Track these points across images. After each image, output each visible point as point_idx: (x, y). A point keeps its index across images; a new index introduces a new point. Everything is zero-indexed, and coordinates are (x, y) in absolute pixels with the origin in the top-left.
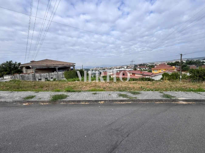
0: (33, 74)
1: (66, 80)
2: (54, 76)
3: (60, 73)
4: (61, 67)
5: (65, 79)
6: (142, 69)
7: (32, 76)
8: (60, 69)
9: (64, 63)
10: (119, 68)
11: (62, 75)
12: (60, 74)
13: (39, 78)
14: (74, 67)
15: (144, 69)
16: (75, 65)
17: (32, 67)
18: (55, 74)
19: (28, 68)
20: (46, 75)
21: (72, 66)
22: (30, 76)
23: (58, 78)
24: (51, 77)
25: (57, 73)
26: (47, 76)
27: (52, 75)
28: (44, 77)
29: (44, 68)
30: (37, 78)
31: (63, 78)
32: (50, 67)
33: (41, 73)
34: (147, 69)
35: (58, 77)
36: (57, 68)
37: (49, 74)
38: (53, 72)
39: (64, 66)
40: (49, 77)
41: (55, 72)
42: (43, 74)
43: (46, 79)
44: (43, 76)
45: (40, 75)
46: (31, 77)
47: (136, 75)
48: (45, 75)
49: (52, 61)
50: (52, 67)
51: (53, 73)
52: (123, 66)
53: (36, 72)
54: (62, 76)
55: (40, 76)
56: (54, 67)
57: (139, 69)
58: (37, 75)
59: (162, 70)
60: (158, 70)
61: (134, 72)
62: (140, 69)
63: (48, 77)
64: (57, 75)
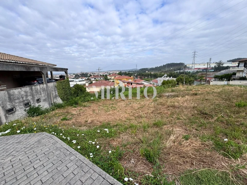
2: (43, 95)
3: (51, 85)
5: (59, 100)
11: (55, 91)
12: (52, 88)
13: (9, 107)
14: (66, 73)
16: (67, 69)
18: (44, 90)
20: (25, 92)
23: (50, 100)
24: (36, 98)
25: (46, 87)
26: (27, 96)
27: (37, 92)
28: (20, 102)
29: (17, 69)
30: (1, 108)
31: (56, 97)
32: (32, 70)
36: (45, 72)
37: (32, 89)
40: (33, 99)
42: (16, 92)
43: (27, 105)
44: (18, 99)
45: (9, 94)
48: (23, 93)
51: (38, 87)
54: (54, 93)
55: (11, 98)
57: (93, 79)
63: (30, 98)
64: (47, 92)
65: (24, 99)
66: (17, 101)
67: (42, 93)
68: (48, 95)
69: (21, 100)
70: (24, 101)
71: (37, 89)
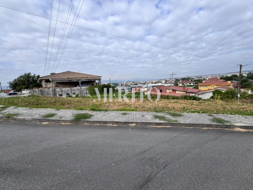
0: (54, 88)
1: (91, 96)
2: (77, 92)
3: (84, 87)
4: (85, 81)
5: (89, 95)
6: (186, 85)
7: (52, 90)
8: (84, 83)
9: (88, 76)
10: (155, 83)
11: (86, 90)
12: (84, 89)
13: (60, 94)
14: (100, 81)
15: (188, 84)
16: (101, 79)
17: (52, 80)
18: (78, 89)
19: (48, 81)
20: (68, 89)
21: (97, 79)
22: (50, 90)
23: (81, 94)
24: (73, 92)
25: (80, 88)
26: (68, 91)
27: (74, 90)
28: (65, 93)
30: (57, 93)
31: (86, 93)
32: (72, 81)
33: (62, 88)
34: (192, 84)
35: (81, 92)
36: (80, 82)
37: (71, 89)
38: (76, 86)
39: (88, 79)
40: (71, 92)
41: (78, 86)
42: (64, 89)
43: (68, 94)
44: (64, 91)
45: (61, 89)
46: (51, 92)
47: (177, 92)
48: (66, 90)
49: (74, 73)
50: (75, 81)
51: (75, 88)
52: (160, 80)
53: (56, 86)
54: (85, 92)
55: (61, 91)
56: (77, 81)
57: (181, 85)
58: (58, 90)
59: (213, 86)
60: (207, 86)
61: (175, 88)
62: (183, 84)
63: (69, 92)
64: (80, 91)
65: (67, 92)
66: (64, 92)
67: (77, 91)
68: (80, 92)
69: (65, 92)
70: (67, 93)
71: (74, 89)
